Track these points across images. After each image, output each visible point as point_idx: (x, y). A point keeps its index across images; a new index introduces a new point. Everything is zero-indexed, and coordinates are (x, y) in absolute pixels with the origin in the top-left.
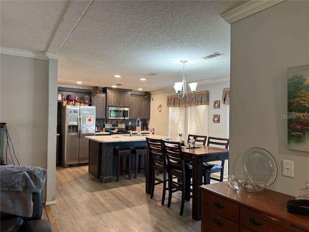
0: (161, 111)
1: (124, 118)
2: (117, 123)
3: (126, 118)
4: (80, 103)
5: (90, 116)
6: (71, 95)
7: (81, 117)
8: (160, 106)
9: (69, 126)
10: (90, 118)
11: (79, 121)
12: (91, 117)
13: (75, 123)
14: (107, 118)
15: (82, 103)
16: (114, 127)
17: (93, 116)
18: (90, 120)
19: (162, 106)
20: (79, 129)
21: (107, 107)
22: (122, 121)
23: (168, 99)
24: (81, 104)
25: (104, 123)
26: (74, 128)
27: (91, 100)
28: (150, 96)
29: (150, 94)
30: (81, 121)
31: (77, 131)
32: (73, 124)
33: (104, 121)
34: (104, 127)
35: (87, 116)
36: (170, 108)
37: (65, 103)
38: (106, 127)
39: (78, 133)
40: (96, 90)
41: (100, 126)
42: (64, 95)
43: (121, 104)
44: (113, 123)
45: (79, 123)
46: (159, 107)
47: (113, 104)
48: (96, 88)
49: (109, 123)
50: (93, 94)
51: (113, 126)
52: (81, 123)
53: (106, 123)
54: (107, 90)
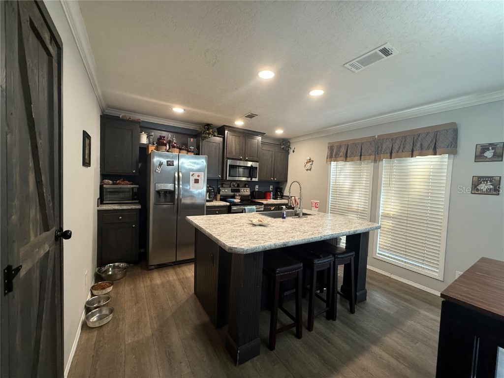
0: (310, 170)
1: (251, 179)
2: (238, 186)
3: (254, 179)
4: (180, 149)
5: (196, 174)
6: (164, 137)
7: (181, 175)
8: (310, 161)
9: (158, 192)
10: (198, 178)
11: (176, 183)
12: (198, 176)
13: (169, 187)
14: (224, 179)
15: (183, 149)
16: (233, 193)
17: (203, 173)
18: (197, 181)
19: (313, 161)
20: (176, 197)
21: (225, 160)
22: (246, 184)
23: (331, 148)
24: (181, 151)
25: (219, 187)
26: (168, 195)
27: (198, 147)
28: (289, 145)
29: (289, 142)
30: (181, 183)
31: (172, 200)
32: (165, 188)
33: (219, 183)
34: (219, 193)
35: (191, 173)
36: (332, 162)
37: (152, 148)
38: (221, 193)
39: (174, 204)
40: (208, 129)
41: (212, 192)
42: (152, 136)
43: (246, 156)
44: (232, 186)
45: (177, 186)
46: (307, 163)
47: (234, 155)
48: (208, 126)
49: (226, 186)
50: (202, 137)
51: (233, 191)
52: (181, 186)
53: (222, 187)
54: (226, 132)
